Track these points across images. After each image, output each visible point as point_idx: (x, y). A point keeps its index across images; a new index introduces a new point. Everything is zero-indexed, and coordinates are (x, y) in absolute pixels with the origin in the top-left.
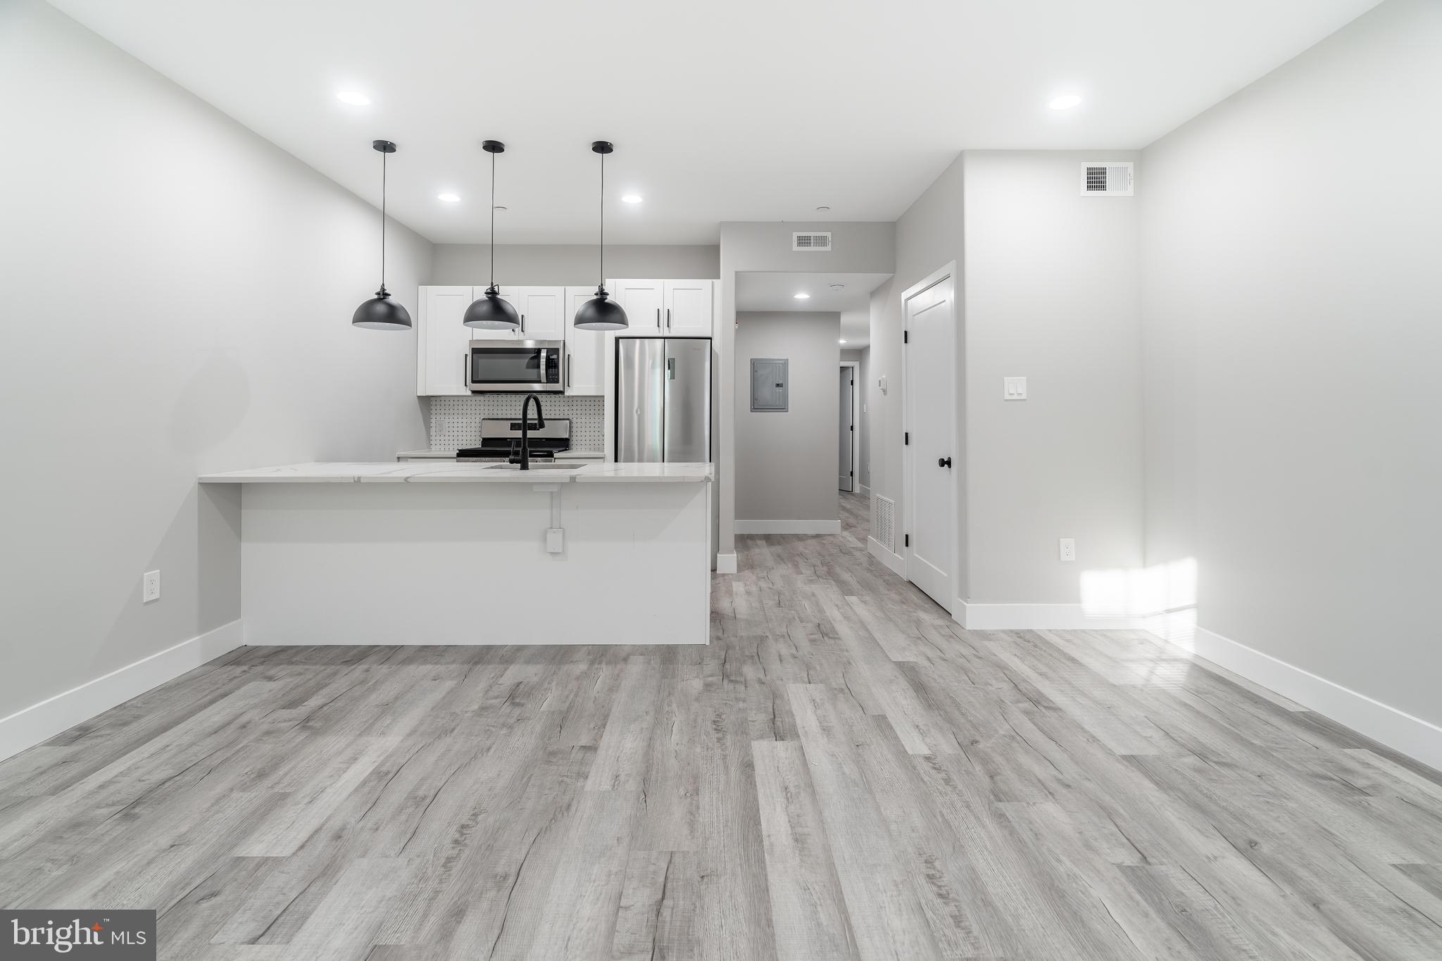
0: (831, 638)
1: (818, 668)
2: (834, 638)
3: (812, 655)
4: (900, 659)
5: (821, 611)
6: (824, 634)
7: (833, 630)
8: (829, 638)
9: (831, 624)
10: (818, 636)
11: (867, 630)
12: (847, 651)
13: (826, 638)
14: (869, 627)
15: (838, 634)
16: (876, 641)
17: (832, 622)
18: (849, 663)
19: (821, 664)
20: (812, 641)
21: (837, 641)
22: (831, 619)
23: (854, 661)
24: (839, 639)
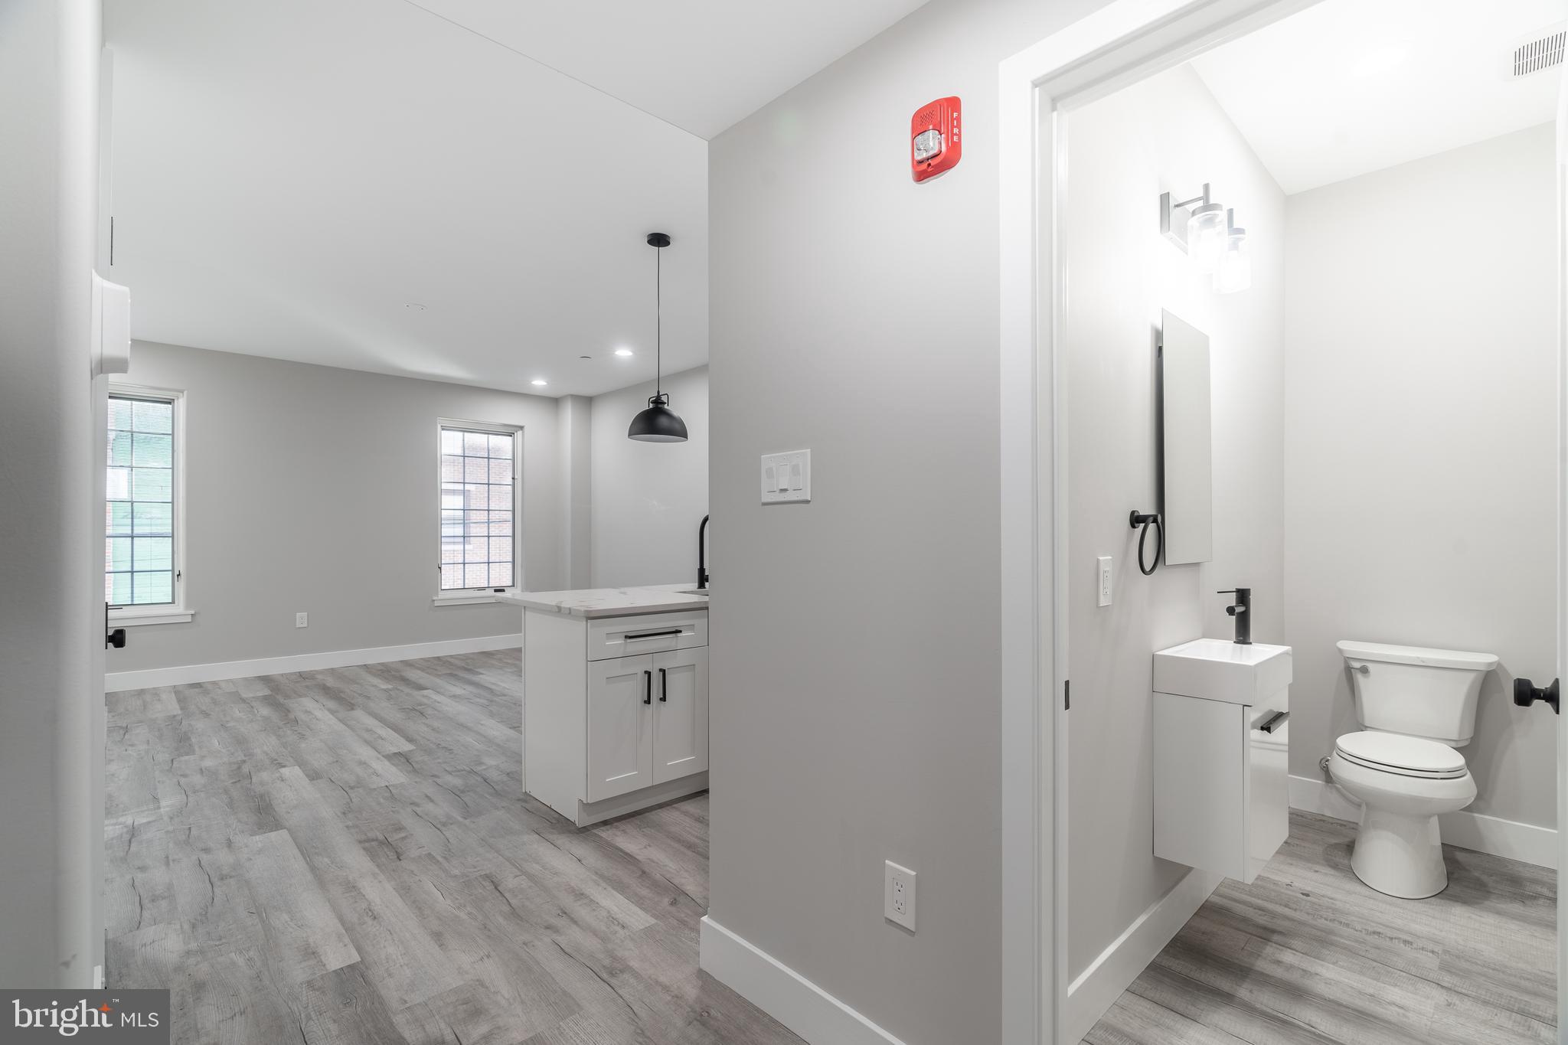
0: (373, 840)
1: (382, 800)
2: (368, 840)
3: (392, 811)
4: (273, 835)
5: (404, 891)
6: (386, 843)
7: (372, 855)
8: (377, 840)
9: (378, 866)
10: (394, 838)
11: (313, 869)
12: (347, 827)
13: (381, 837)
14: (309, 877)
15: (364, 849)
16: (302, 854)
17: (377, 870)
18: (344, 813)
19: (379, 804)
20: (401, 829)
21: (363, 837)
22: (382, 877)
23: (339, 817)
24: (360, 842)
